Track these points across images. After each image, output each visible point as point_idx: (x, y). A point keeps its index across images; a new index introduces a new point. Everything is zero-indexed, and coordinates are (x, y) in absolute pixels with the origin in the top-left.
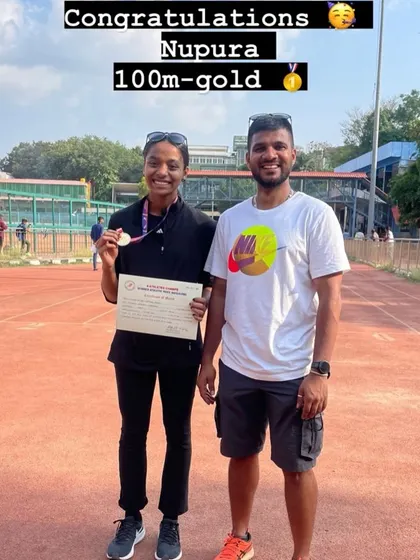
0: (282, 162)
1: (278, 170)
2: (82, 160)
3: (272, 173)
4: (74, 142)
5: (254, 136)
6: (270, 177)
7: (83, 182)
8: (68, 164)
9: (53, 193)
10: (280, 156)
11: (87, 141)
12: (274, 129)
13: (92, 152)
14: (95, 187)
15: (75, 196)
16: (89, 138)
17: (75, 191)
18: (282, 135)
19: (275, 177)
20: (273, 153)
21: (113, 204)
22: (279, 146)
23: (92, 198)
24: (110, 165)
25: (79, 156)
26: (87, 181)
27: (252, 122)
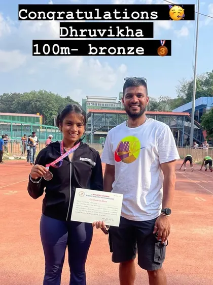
0: (141, 104)
1: (139, 108)
2: (38, 103)
3: (136, 110)
4: (33, 93)
5: (126, 89)
6: (135, 112)
7: (38, 115)
8: (30, 105)
9: (21, 121)
10: (140, 101)
11: (41, 93)
12: (137, 86)
13: (43, 98)
14: (45, 118)
15: (34, 123)
16: (42, 91)
17: (34, 119)
18: (141, 90)
19: (137, 112)
20: (136, 99)
21: (54, 127)
22: (139, 95)
23: (43, 123)
24: (53, 106)
25: (36, 101)
26: (40, 115)
27: (125, 81)
